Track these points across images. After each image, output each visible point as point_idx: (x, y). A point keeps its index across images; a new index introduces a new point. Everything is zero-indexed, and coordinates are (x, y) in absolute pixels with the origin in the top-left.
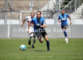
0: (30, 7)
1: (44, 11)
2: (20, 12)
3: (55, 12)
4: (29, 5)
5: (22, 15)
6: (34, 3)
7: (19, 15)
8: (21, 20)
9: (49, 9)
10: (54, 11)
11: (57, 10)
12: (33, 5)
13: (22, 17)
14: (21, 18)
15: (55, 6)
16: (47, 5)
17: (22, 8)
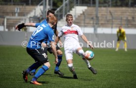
0: (15, 13)
1: (30, 17)
2: (4, 18)
3: (43, 19)
4: (15, 10)
5: (7, 21)
6: (20, 9)
7: (4, 21)
8: (5, 27)
9: (36, 15)
10: (41, 18)
11: (44, 17)
12: (18, 11)
13: (7, 24)
14: (5, 24)
15: (42, 13)
16: (34, 11)
17: (7, 14)
